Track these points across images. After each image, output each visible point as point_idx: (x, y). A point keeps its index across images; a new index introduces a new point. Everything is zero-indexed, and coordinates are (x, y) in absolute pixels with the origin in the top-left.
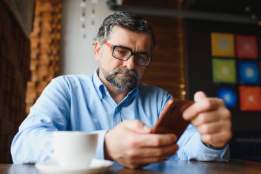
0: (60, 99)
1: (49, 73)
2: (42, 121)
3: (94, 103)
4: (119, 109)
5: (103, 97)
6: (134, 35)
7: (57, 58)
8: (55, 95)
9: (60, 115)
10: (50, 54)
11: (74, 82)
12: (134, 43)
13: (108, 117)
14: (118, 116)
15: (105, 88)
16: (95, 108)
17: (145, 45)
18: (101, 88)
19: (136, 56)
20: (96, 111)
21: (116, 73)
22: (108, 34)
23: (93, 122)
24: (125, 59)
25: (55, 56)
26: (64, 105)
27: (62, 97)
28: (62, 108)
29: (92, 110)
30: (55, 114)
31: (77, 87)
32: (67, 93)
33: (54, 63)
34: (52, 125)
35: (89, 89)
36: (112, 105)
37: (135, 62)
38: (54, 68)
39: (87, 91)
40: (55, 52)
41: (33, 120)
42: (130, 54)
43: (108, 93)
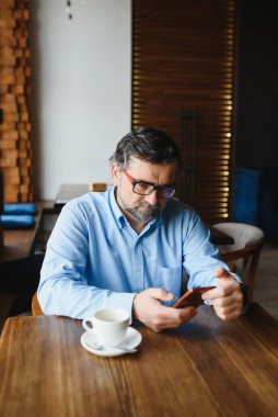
1: (16, 78)
2: (65, 268)
3: (113, 233)
4: (140, 241)
5: (123, 227)
6: (156, 168)
7: (28, 54)
9: (80, 256)
10: (15, 48)
11: (90, 210)
12: (157, 177)
14: (139, 248)
15: (126, 219)
16: (115, 239)
17: (170, 176)
18: (121, 219)
19: (159, 189)
20: (115, 243)
21: (137, 207)
22: (128, 164)
23: (113, 257)
24: (146, 192)
25: (24, 50)
26: (83, 242)
27: (79, 233)
29: (112, 243)
31: (93, 216)
33: (23, 62)
36: (133, 236)
37: (158, 196)
38: (24, 72)
39: (104, 219)
40: (23, 43)
41: (55, 265)
42: (152, 188)
43: (128, 224)
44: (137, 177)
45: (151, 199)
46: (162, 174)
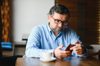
0: (37, 36)
3: (48, 36)
5: (51, 34)
6: (62, 16)
8: (36, 35)
11: (41, 29)
12: (62, 18)
13: (53, 42)
14: (56, 41)
15: (52, 32)
18: (51, 32)
19: (63, 22)
20: (49, 39)
21: (56, 28)
22: (53, 15)
23: (48, 43)
24: (59, 23)
26: (39, 38)
27: (38, 36)
28: (38, 39)
29: (48, 39)
30: (36, 42)
32: (39, 34)
34: (36, 46)
35: (46, 31)
36: (54, 37)
37: (62, 24)
42: (60, 22)
43: (53, 33)
44: (56, 18)
45: (60, 25)
46: (63, 18)
